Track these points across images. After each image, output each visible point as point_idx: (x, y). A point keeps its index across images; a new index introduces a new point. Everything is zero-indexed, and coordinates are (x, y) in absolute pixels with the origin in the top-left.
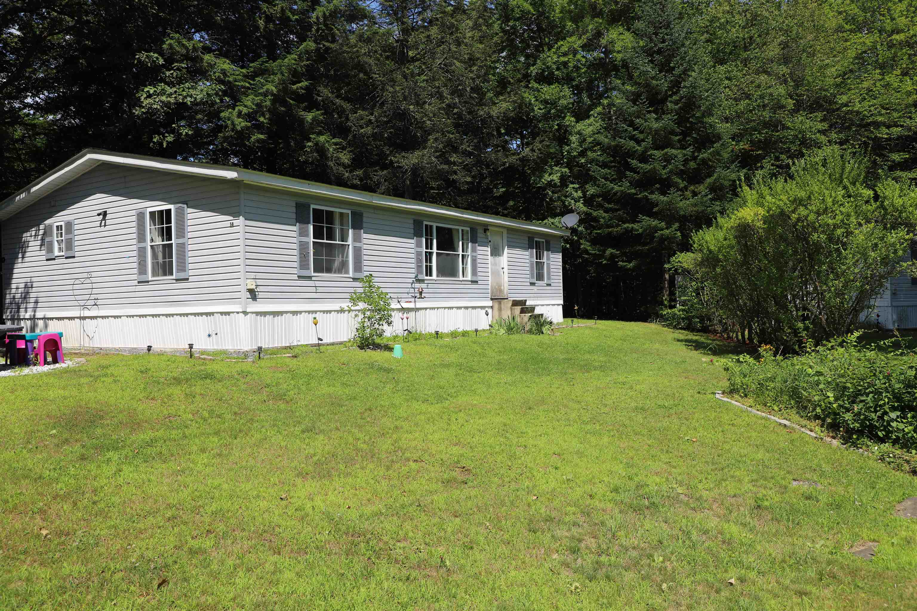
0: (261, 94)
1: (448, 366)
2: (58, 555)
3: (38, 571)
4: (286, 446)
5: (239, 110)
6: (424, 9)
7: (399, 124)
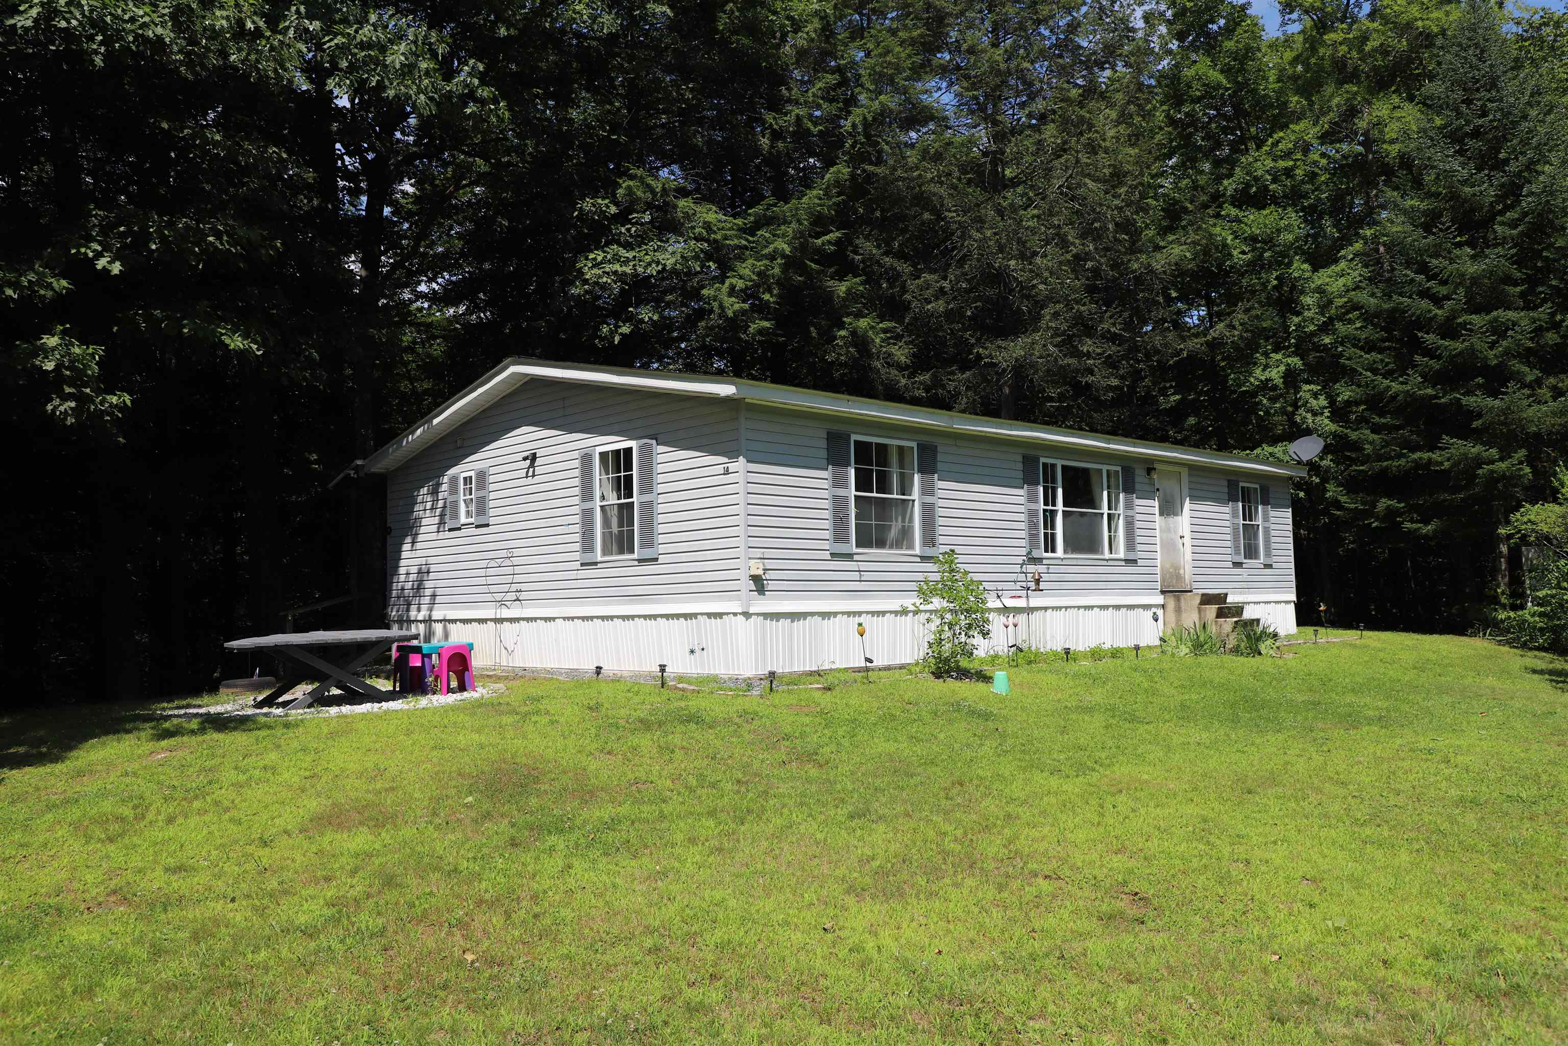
0: (765, 257)
1: (1089, 710)
2: (491, 995)
3: (466, 1019)
4: (825, 840)
5: (731, 284)
6: (1032, 97)
7: (990, 292)
